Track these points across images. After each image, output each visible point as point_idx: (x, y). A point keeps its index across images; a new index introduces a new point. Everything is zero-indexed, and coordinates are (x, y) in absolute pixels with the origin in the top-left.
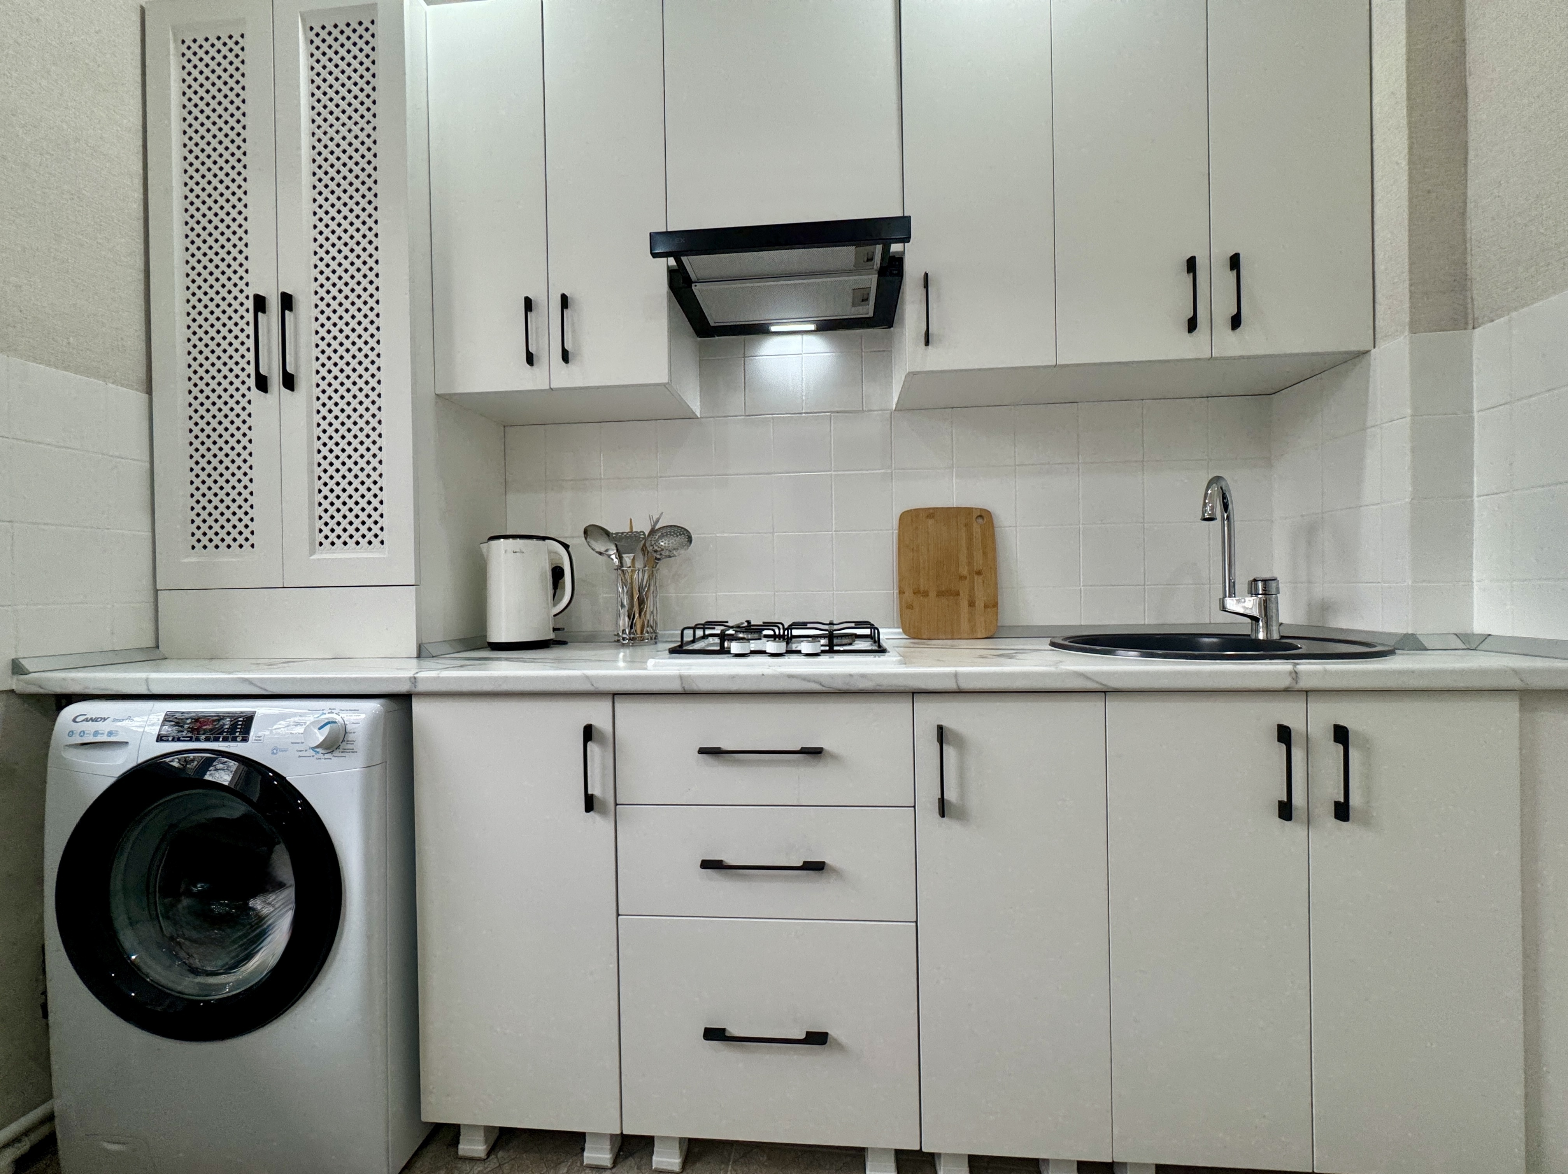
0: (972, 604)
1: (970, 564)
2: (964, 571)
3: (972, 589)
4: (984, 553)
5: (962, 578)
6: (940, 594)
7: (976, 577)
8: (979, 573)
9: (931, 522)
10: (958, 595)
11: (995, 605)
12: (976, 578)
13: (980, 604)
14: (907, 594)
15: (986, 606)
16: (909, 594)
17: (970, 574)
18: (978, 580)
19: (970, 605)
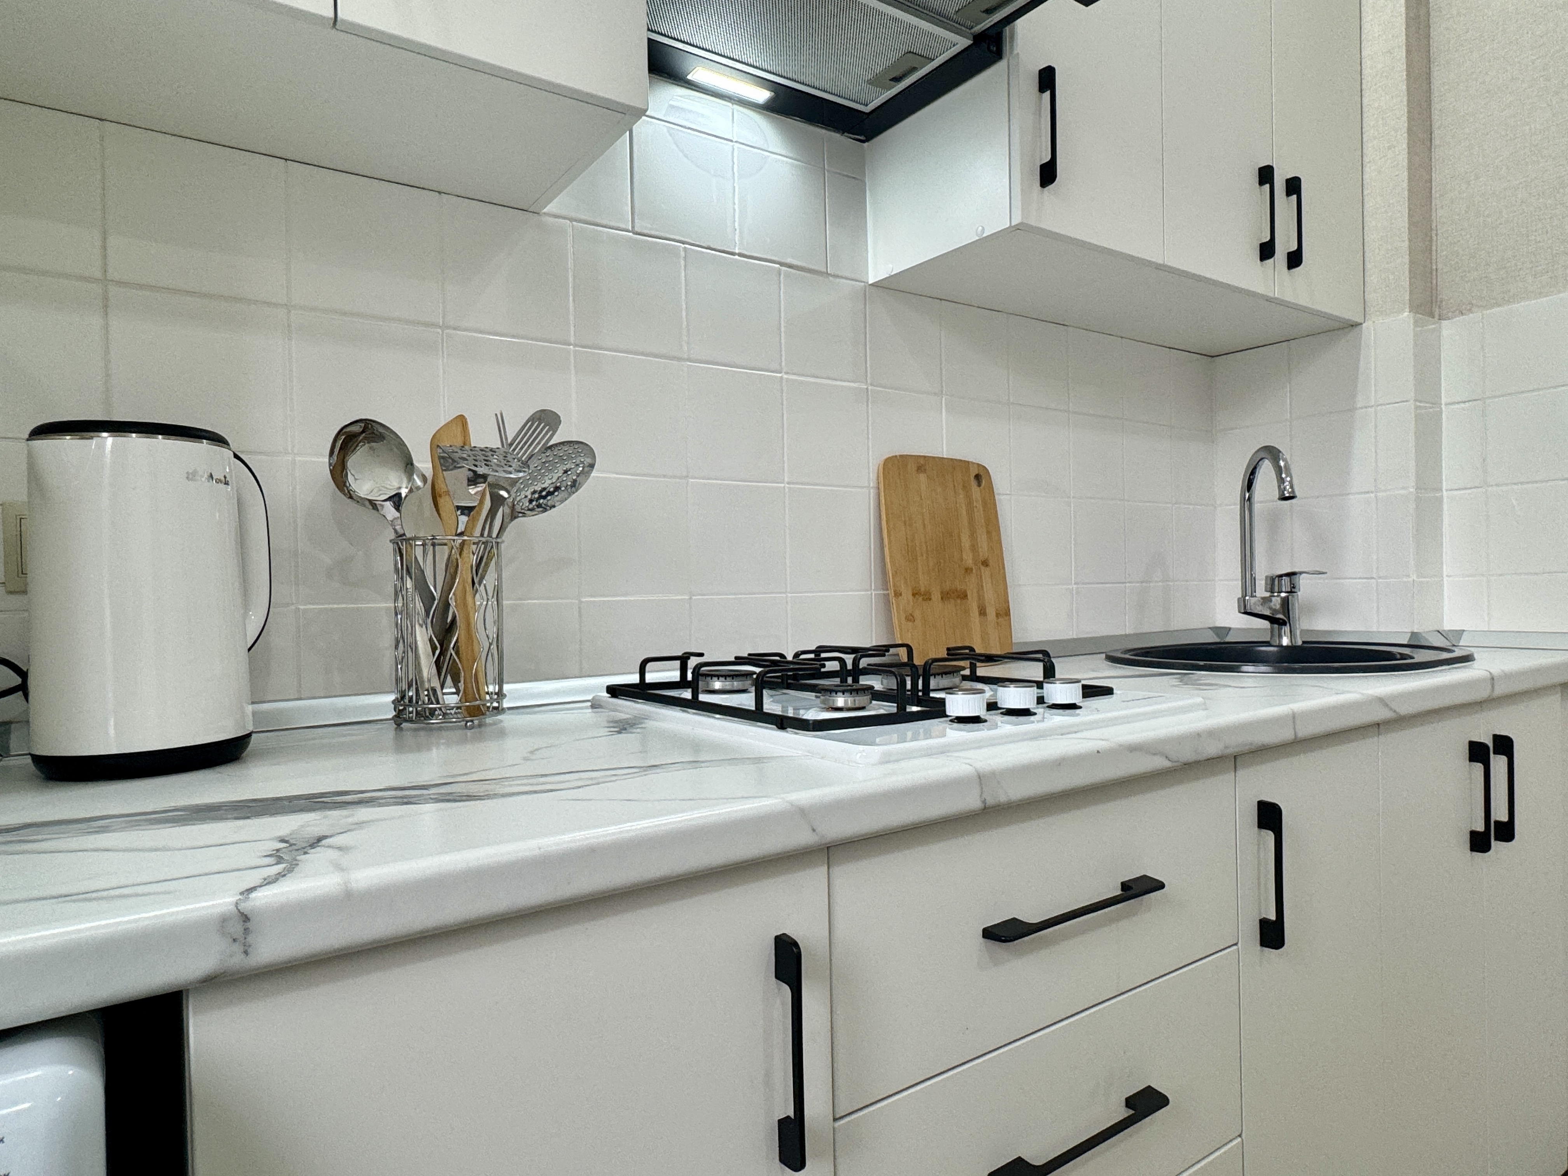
0: (983, 612)
1: (974, 548)
2: (968, 559)
3: (980, 587)
4: (988, 532)
5: (968, 570)
6: (945, 596)
7: (982, 568)
8: (985, 563)
9: (922, 477)
10: (966, 596)
11: (1007, 613)
12: (983, 571)
13: (991, 612)
14: (904, 597)
15: (998, 615)
16: (906, 596)
17: (976, 564)
18: (986, 572)
19: (980, 614)
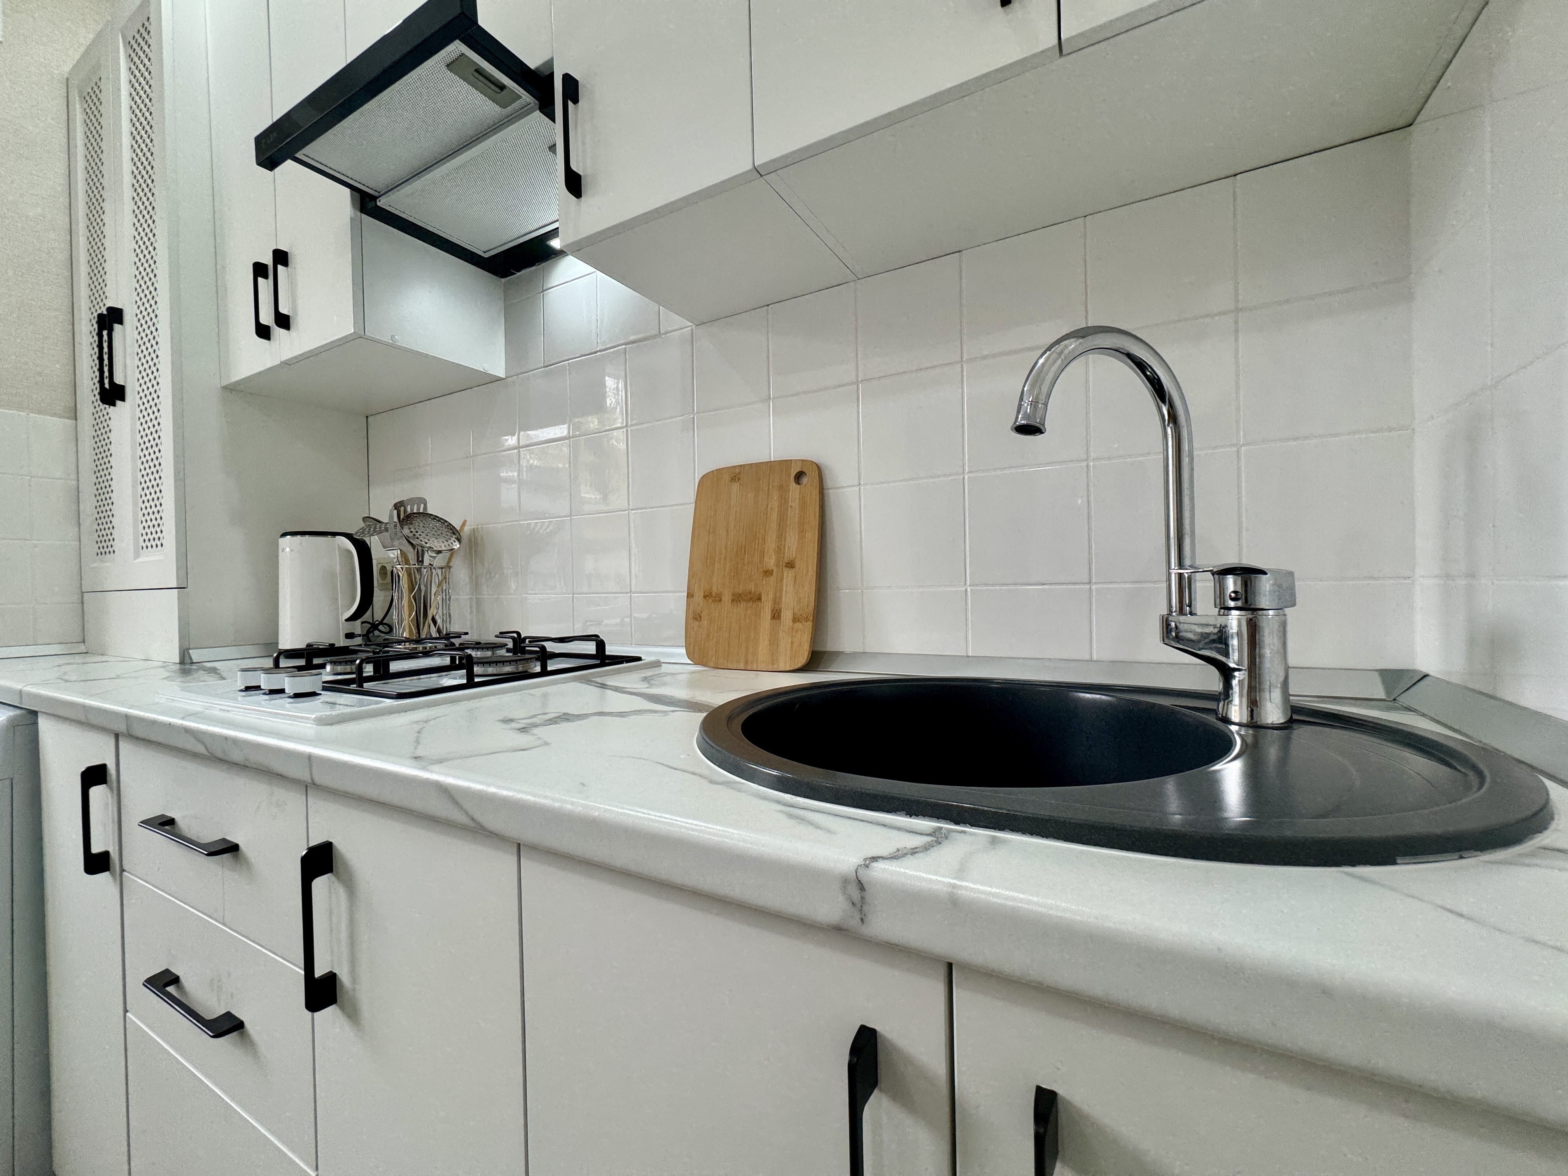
0: (776, 615)
1: (779, 550)
2: (770, 562)
3: (779, 590)
4: (801, 532)
5: (768, 573)
6: (737, 598)
8: (790, 565)
9: (735, 487)
10: (759, 599)
12: (785, 573)
13: (787, 615)
14: (696, 598)
15: (795, 620)
16: (699, 597)
17: (777, 566)
18: (788, 574)
19: (773, 617)
